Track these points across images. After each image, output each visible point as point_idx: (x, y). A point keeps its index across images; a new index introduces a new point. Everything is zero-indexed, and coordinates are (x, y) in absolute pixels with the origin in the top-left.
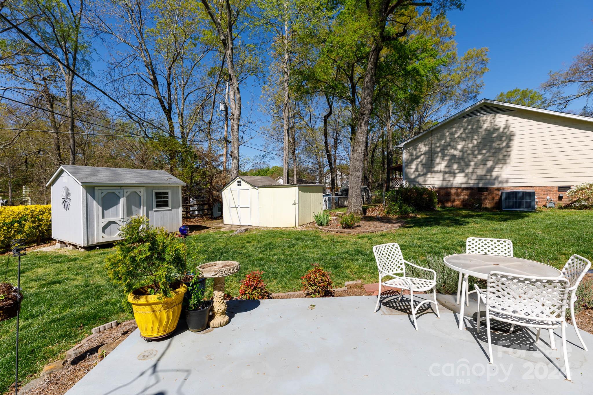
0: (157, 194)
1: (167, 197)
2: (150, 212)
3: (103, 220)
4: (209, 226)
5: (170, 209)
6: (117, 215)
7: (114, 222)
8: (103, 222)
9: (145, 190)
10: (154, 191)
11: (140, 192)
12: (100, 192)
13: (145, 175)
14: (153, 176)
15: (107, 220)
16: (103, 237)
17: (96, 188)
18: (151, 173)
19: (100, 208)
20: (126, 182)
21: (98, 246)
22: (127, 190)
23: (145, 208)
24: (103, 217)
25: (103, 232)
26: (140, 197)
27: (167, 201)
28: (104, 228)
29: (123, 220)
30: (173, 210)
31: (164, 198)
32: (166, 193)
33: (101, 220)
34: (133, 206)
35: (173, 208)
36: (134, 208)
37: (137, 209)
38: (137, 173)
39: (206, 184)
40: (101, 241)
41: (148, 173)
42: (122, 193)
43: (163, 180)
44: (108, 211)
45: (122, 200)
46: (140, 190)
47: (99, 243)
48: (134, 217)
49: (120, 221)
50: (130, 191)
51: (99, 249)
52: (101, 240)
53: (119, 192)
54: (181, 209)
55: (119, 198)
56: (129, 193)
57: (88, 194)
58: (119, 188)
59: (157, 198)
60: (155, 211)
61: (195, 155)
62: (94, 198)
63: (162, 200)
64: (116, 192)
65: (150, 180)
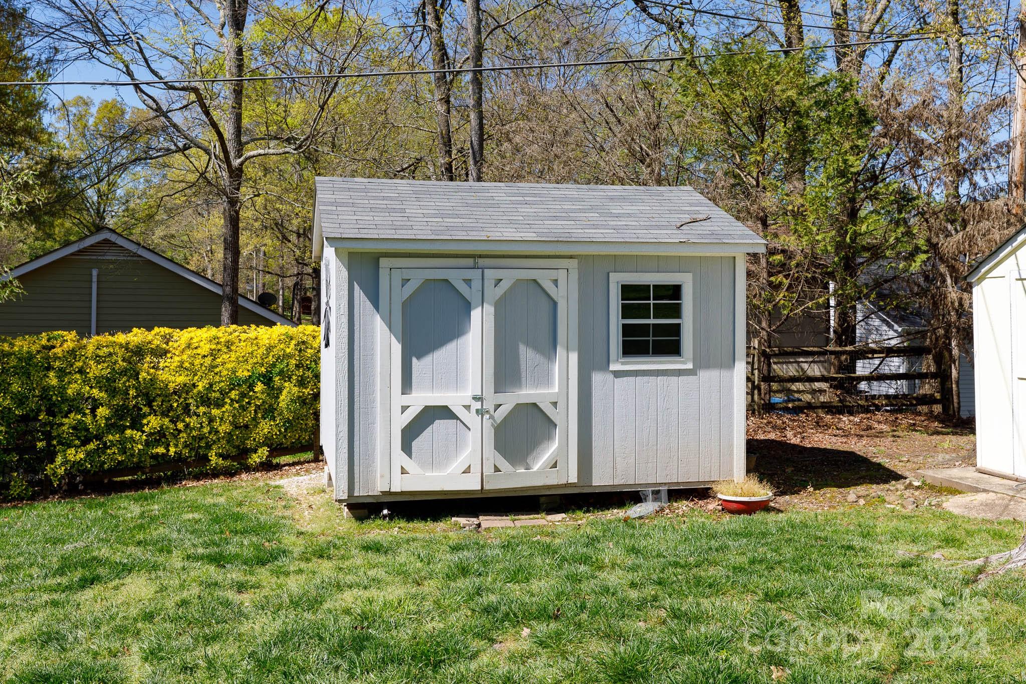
0: (628, 291)
1: (676, 311)
2: (597, 378)
3: (406, 400)
4: (899, 468)
5: (690, 366)
6: (457, 382)
7: (445, 412)
8: (404, 409)
9: (574, 275)
10: (618, 279)
11: (555, 282)
12: (397, 276)
13: (592, 209)
14: (628, 208)
15: (420, 399)
16: (403, 471)
17: (383, 262)
18: (623, 199)
19: (397, 348)
20: (495, 235)
21: (390, 505)
22: (499, 273)
23: (574, 357)
24: (407, 385)
25: (407, 448)
26: (555, 304)
27: (676, 330)
28: (410, 433)
29: (478, 405)
30: (704, 374)
31: (660, 312)
32: (675, 291)
33: (399, 400)
34: (522, 348)
35: (702, 363)
36: (527, 355)
37: (539, 358)
38: (566, 199)
39: (911, 256)
40: (396, 488)
41: (612, 199)
42: (476, 284)
43: (659, 227)
44: (427, 360)
45: (476, 314)
46: (553, 274)
47: (389, 493)
48: (527, 393)
49: (468, 407)
50: (509, 277)
51: (391, 517)
52: (400, 484)
53: (468, 282)
54: (741, 369)
55: (467, 307)
56: (505, 286)
57: (356, 287)
58: (470, 262)
59: (627, 312)
60: (618, 374)
61: (862, 112)
62: (376, 303)
63: (652, 321)
64: (456, 278)
65: (605, 227)
